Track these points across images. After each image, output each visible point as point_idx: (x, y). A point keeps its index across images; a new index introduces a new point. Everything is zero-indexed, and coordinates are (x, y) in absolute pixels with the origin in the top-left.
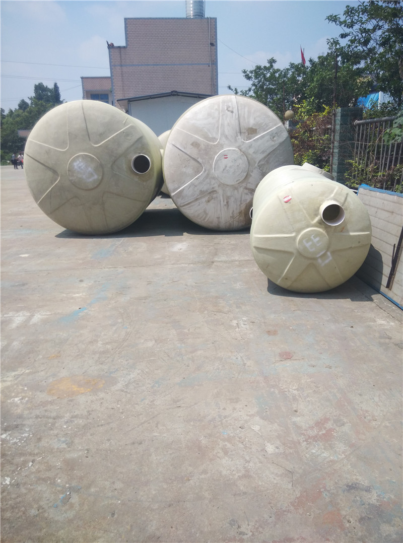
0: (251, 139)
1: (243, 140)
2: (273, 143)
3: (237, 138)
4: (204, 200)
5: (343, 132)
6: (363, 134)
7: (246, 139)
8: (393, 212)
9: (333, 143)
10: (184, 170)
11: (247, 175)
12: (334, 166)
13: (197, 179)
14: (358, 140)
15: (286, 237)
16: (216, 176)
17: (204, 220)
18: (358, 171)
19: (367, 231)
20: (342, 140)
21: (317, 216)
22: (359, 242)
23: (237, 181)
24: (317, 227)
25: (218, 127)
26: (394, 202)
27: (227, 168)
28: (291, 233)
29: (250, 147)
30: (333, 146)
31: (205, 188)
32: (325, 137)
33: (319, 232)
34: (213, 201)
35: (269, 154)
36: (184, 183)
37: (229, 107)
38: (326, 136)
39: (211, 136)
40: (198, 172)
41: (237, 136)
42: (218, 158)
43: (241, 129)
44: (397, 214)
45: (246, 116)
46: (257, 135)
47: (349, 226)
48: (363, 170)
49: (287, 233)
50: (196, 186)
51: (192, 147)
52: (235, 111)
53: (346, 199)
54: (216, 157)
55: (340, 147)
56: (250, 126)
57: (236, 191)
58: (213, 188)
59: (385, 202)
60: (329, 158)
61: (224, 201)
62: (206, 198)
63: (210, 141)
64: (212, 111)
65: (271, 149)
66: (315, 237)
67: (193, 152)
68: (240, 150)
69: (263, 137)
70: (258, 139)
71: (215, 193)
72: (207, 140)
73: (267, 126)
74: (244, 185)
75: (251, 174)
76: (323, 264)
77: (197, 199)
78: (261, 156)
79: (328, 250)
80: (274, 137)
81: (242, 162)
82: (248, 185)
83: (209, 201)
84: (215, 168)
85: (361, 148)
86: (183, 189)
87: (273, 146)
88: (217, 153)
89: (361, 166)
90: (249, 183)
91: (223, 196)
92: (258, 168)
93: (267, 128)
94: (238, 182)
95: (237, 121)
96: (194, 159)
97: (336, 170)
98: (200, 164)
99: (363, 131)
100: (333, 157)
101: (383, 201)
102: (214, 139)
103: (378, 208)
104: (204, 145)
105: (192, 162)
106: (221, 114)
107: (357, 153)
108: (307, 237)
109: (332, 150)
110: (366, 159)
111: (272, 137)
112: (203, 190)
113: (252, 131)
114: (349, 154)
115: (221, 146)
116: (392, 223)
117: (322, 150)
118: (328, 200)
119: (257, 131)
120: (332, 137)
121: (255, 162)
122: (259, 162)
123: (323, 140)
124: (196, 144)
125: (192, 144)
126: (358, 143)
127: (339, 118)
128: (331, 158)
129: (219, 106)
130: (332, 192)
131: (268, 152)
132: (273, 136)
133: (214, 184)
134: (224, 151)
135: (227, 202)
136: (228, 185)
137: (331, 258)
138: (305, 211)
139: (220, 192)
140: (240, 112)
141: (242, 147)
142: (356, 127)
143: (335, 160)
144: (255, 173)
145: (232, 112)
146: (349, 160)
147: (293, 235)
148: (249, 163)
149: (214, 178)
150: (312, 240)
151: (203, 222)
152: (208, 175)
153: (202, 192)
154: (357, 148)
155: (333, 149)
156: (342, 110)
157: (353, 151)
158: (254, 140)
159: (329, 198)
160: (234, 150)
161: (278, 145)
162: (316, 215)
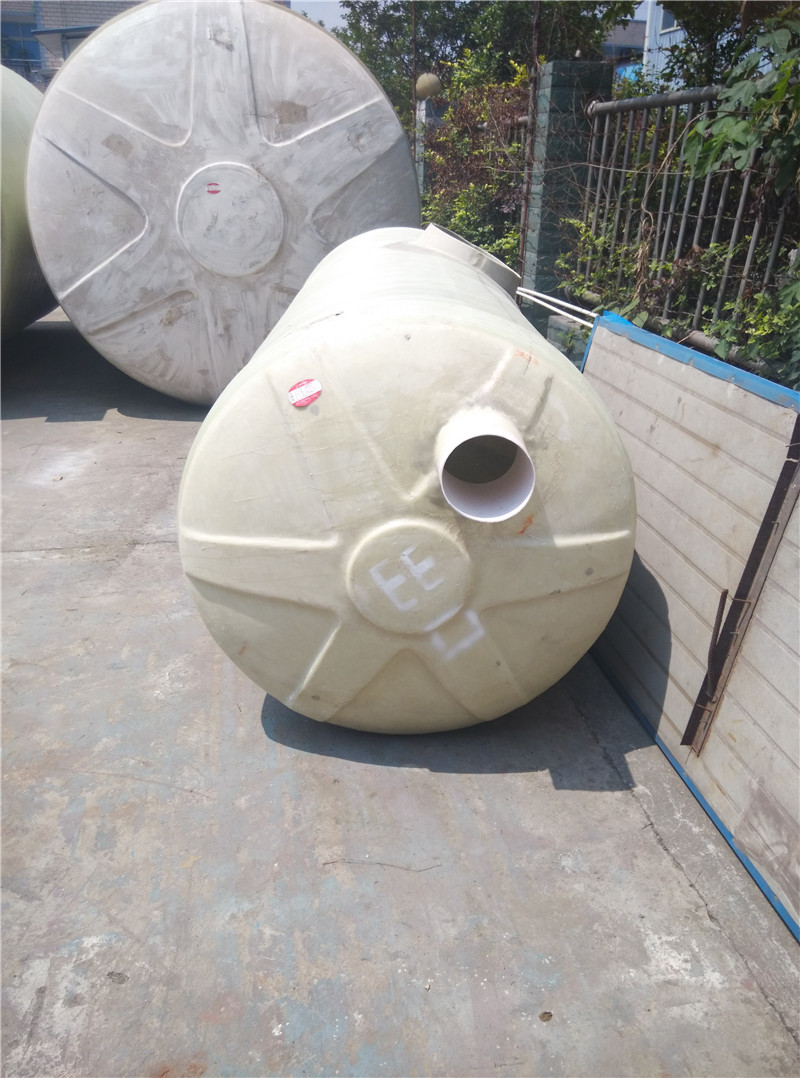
0: (289, 137)
1: (265, 140)
2: (357, 155)
3: (247, 132)
4: (156, 317)
5: (557, 135)
6: (610, 144)
7: (273, 134)
8: (716, 447)
9: (530, 165)
10: (87, 222)
11: (281, 248)
12: (529, 233)
13: (128, 252)
14: (597, 161)
15: (305, 552)
16: (188, 247)
17: (162, 375)
18: (595, 251)
19: (621, 528)
20: (552, 158)
21: (426, 472)
22: (589, 572)
23: (252, 265)
24: (425, 515)
25: (186, 93)
26: (725, 409)
27: (220, 225)
28: (324, 534)
29: (288, 161)
30: (530, 176)
31: (156, 282)
32: (511, 149)
33: (435, 536)
34: (182, 321)
35: (345, 188)
36: (90, 263)
37: (221, 31)
38: (515, 145)
39: (164, 120)
40: (129, 230)
41: (247, 125)
42: (190, 192)
43: (259, 102)
44: (733, 458)
45: (273, 64)
46: (307, 127)
47: (551, 512)
48: (606, 252)
49: (309, 535)
50: (127, 275)
51: (106, 150)
52: (239, 43)
53: (543, 400)
54: (183, 187)
55: (548, 179)
56: (287, 98)
57: (250, 296)
58: (181, 283)
59: (687, 398)
60: (519, 207)
61: (216, 324)
62: (163, 313)
63: (161, 136)
64: (167, 38)
65: (352, 174)
66: (416, 558)
67: (112, 167)
68: (258, 170)
69: (325, 133)
70: (310, 138)
71: (187, 297)
72: (155, 133)
73: (338, 101)
74: (274, 277)
75: (293, 244)
76: (451, 655)
77: (133, 315)
78: (322, 193)
79: (468, 601)
80: (359, 137)
81: (265, 208)
82: (286, 277)
83: (170, 322)
84: (181, 223)
85: (605, 183)
86: (89, 284)
87: (357, 162)
88: (187, 176)
89: (602, 239)
90: (289, 272)
91: (212, 308)
92: (314, 227)
93: (338, 107)
94: (254, 269)
95: (245, 78)
96: (114, 189)
97: (535, 244)
98: (136, 206)
99: (612, 132)
100: (527, 206)
101: (679, 392)
102: (174, 131)
103: (658, 415)
104: (144, 147)
105: (111, 201)
106: (194, 52)
107: (592, 199)
108: (386, 556)
109: (525, 187)
110: (616, 218)
111: (353, 136)
112: (149, 287)
113: (292, 114)
114: (571, 199)
115: (198, 154)
116: (710, 488)
117: (503, 184)
118: (471, 405)
119: (309, 112)
120: (527, 150)
121: (304, 211)
122: (317, 210)
123: (505, 157)
124: (117, 143)
125: (107, 143)
126: (598, 169)
127: (546, 91)
128: (523, 209)
129: (188, 25)
130: (489, 368)
131: (343, 180)
132: (356, 131)
133: (182, 271)
134: (208, 170)
135: (227, 328)
136: (225, 277)
137: (480, 633)
138: (375, 450)
139: (203, 294)
140: (253, 50)
141: (264, 160)
142: (592, 121)
143: (534, 216)
144: (304, 244)
145: (230, 47)
146: (571, 217)
147: (331, 542)
148: (285, 210)
149: (180, 252)
150: (407, 568)
151: (159, 380)
152: (162, 241)
153: (146, 294)
154: (594, 183)
155: (529, 183)
156: (554, 66)
157: (583, 191)
158: (299, 142)
159: (475, 395)
160: (239, 170)
161: (374, 160)
162: (424, 466)
